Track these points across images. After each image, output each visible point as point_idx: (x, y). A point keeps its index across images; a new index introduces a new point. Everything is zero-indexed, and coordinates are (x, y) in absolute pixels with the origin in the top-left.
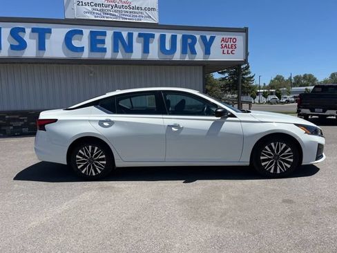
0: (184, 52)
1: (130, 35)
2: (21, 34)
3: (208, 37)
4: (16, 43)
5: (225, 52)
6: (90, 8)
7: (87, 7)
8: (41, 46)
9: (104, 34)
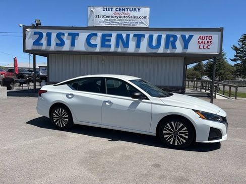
0: (167, 46)
1: (128, 36)
2: (62, 36)
3: (187, 36)
4: (59, 42)
5: (202, 47)
6: (103, 19)
7: (101, 19)
8: (73, 44)
9: (110, 35)
